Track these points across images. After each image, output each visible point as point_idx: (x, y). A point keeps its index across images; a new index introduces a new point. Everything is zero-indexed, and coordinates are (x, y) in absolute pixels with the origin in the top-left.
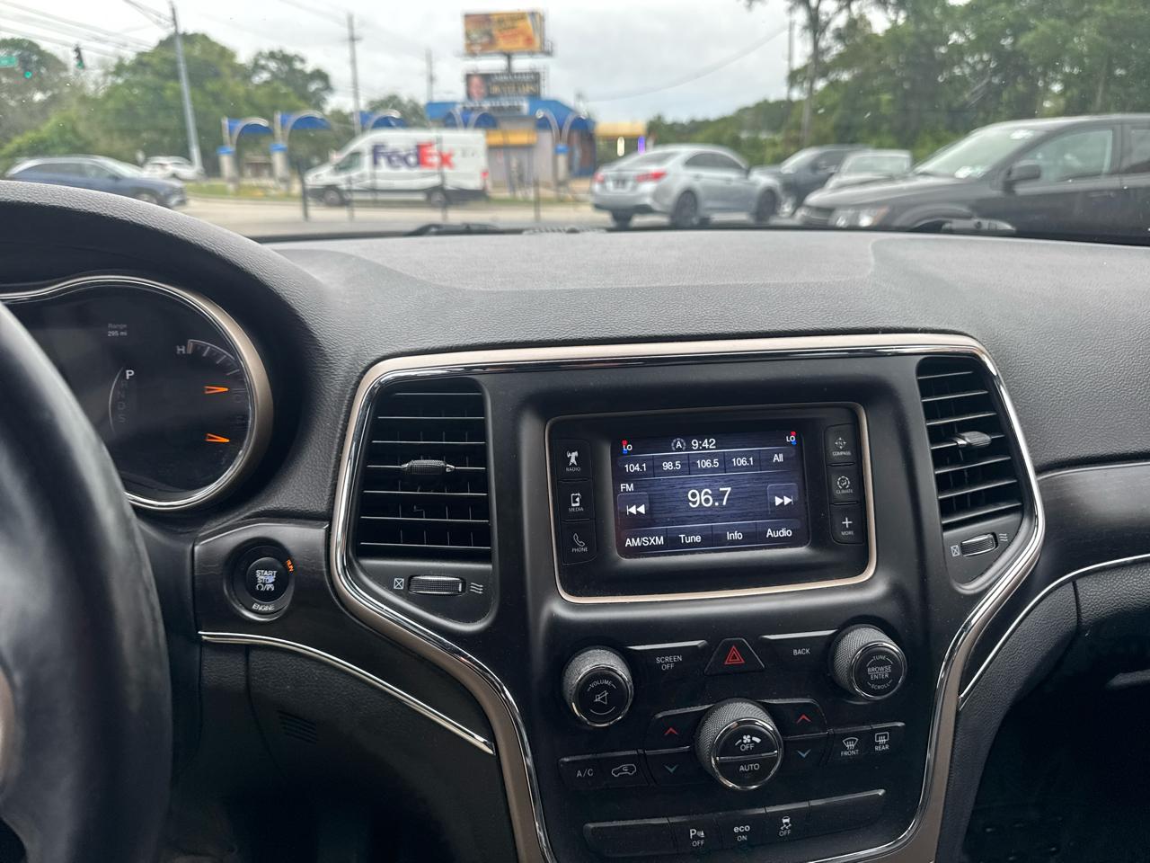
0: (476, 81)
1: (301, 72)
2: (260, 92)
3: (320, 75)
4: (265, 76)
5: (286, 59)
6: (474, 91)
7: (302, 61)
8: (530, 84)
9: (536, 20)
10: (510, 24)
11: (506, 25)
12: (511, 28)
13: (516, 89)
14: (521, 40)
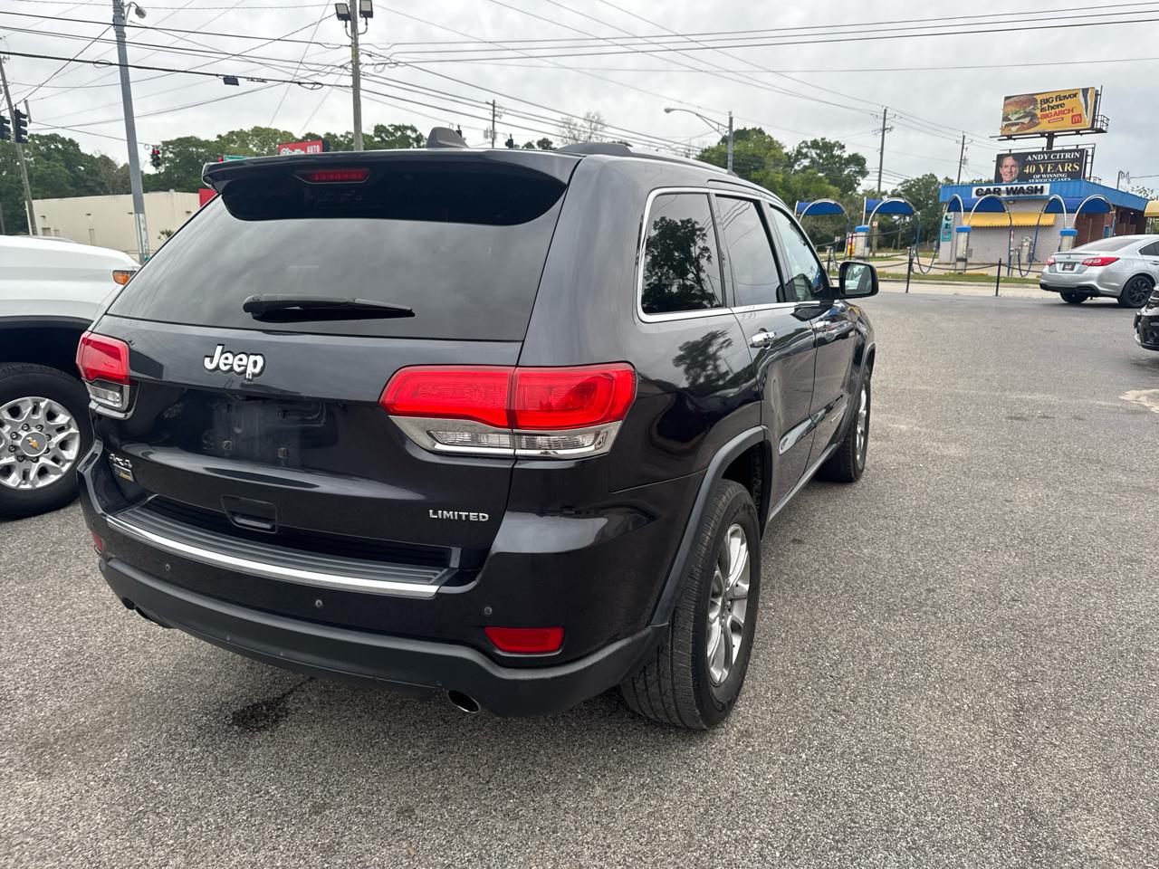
0: (1009, 161)
1: (840, 157)
2: (797, 177)
3: (857, 160)
4: (806, 162)
5: (826, 147)
6: (1004, 171)
7: (843, 147)
8: (1072, 161)
9: (1089, 95)
10: (1059, 102)
11: (1055, 103)
12: (1058, 106)
13: (1055, 167)
14: (1068, 117)
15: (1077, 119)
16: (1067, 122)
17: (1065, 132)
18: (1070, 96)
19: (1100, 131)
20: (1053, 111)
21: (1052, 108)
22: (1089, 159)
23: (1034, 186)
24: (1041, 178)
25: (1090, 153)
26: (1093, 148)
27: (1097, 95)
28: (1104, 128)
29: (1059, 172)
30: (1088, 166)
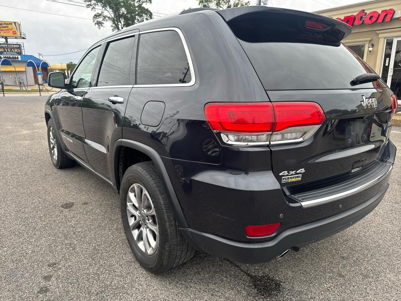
8: (17, 48)
9: (16, 24)
10: (6, 26)
11: (4, 26)
12: (6, 27)
13: (11, 50)
14: (11, 32)
15: (14, 33)
16: (11, 34)
17: (11, 37)
18: (9, 24)
19: (24, 38)
20: (5, 29)
21: (4, 27)
22: (23, 48)
23: (14, 56)
24: (7, 53)
25: (22, 45)
26: (23, 44)
27: (19, 25)
28: (25, 37)
29: (13, 52)
30: (23, 50)
